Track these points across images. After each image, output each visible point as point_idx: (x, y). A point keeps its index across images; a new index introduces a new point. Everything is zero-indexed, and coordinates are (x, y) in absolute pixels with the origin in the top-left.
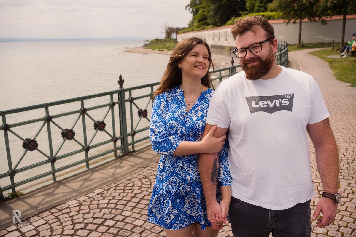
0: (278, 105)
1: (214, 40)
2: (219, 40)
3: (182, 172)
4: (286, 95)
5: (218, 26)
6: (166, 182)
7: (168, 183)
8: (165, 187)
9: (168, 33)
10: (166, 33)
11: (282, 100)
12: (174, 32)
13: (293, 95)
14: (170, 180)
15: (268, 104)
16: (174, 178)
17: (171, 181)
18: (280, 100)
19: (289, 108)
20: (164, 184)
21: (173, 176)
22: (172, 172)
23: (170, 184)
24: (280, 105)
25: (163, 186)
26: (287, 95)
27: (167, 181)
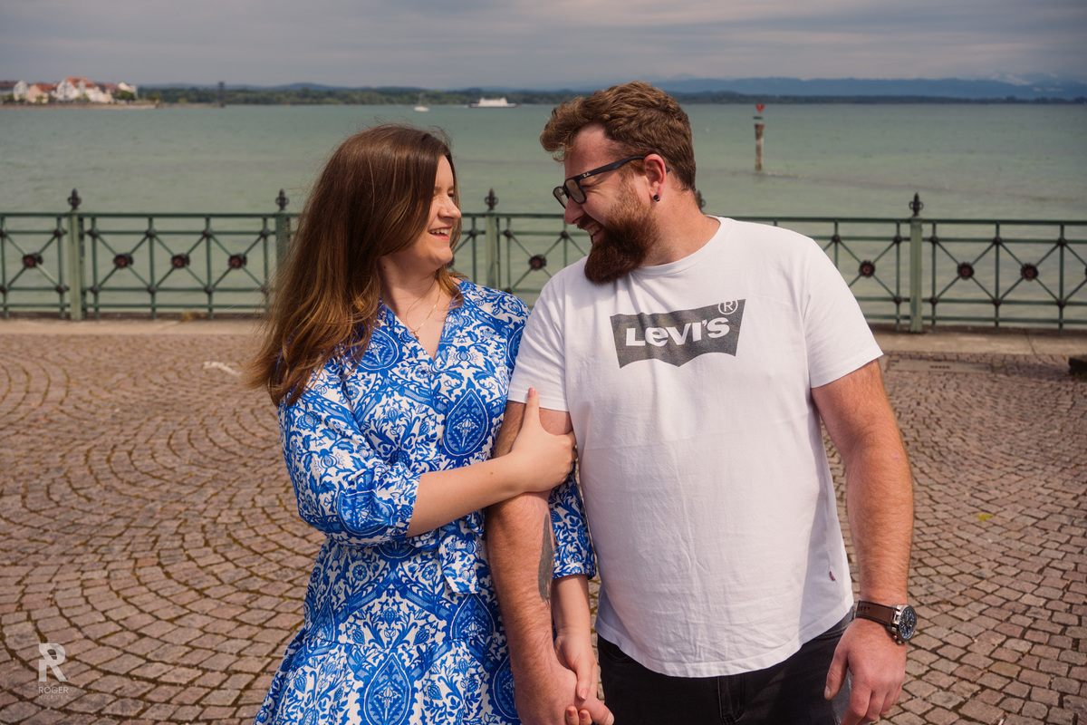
0: (697, 336)
3: (424, 572)
4: (722, 306)
6: (351, 619)
7: (358, 622)
8: (349, 637)
11: (708, 322)
13: (742, 303)
14: (370, 608)
15: (669, 339)
16: (391, 601)
17: (373, 612)
18: (705, 322)
19: (727, 345)
20: (342, 627)
21: (385, 593)
22: (381, 579)
23: (365, 624)
24: (702, 336)
25: (339, 633)
26: (725, 306)
27: (356, 612)
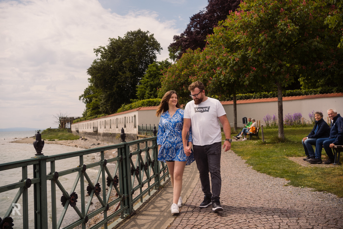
0: (204, 110)
1: (105, 128)
2: (111, 128)
5: (109, 114)
9: (62, 123)
10: (60, 123)
11: (206, 108)
12: (68, 121)
